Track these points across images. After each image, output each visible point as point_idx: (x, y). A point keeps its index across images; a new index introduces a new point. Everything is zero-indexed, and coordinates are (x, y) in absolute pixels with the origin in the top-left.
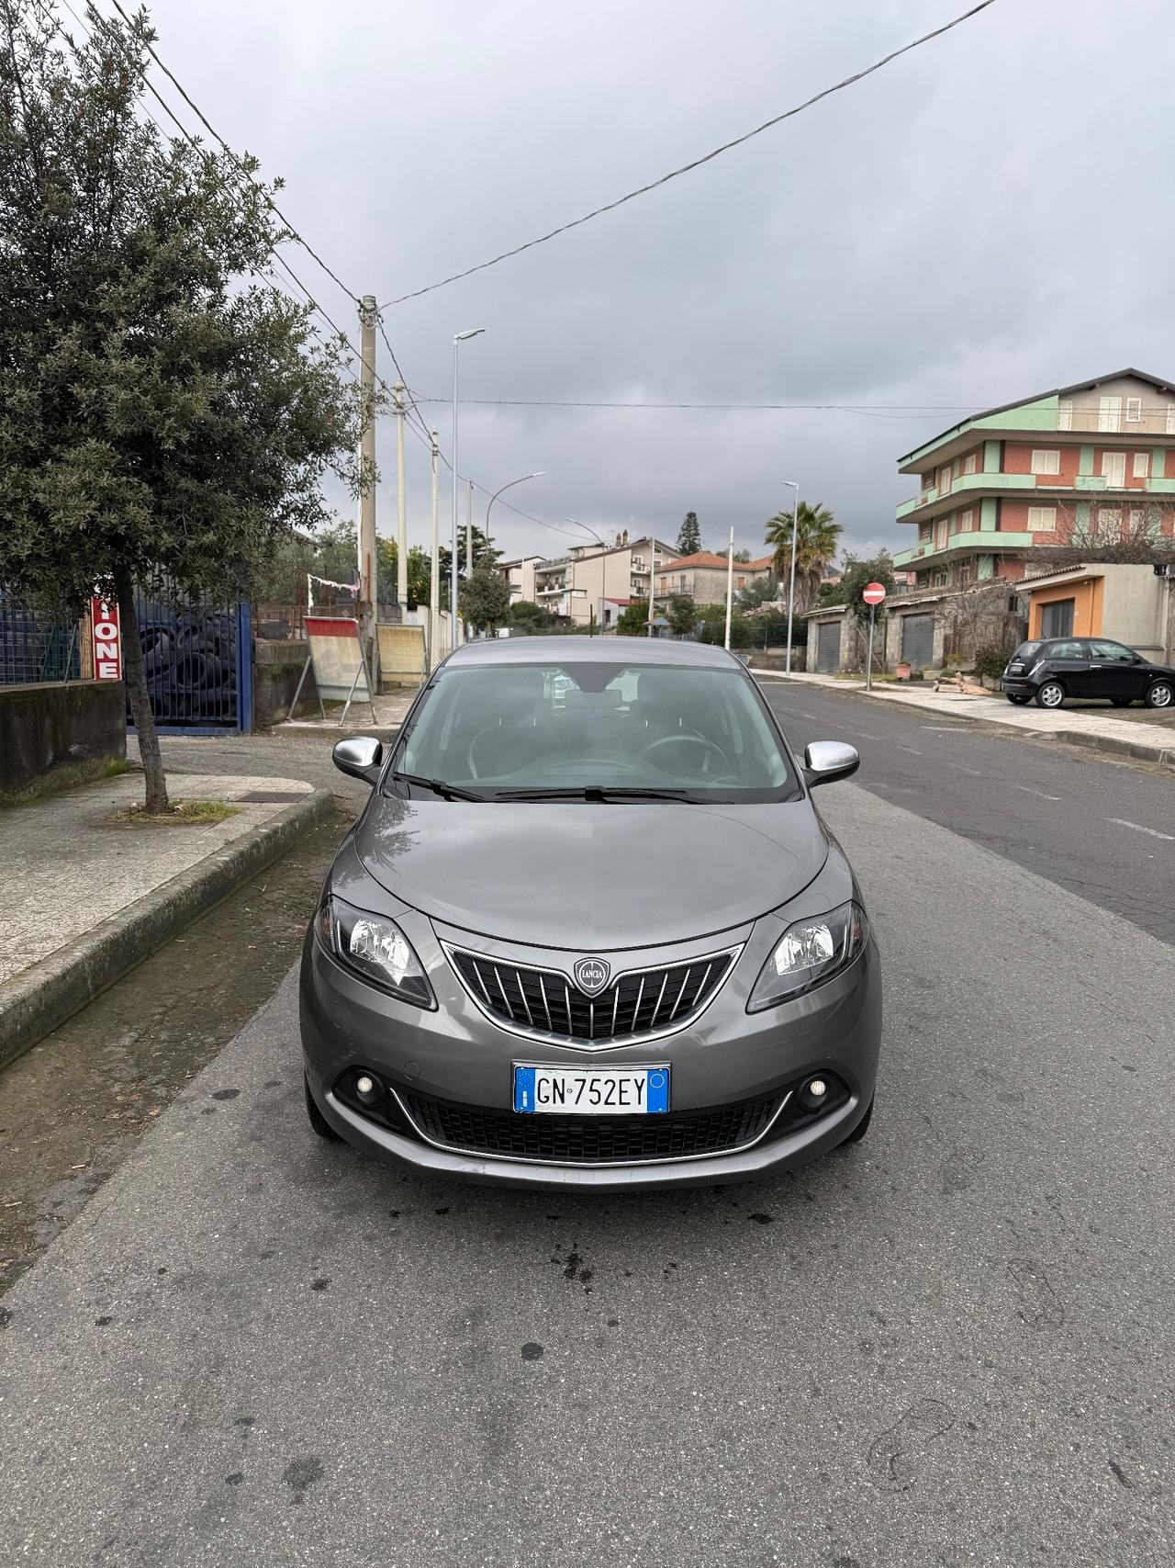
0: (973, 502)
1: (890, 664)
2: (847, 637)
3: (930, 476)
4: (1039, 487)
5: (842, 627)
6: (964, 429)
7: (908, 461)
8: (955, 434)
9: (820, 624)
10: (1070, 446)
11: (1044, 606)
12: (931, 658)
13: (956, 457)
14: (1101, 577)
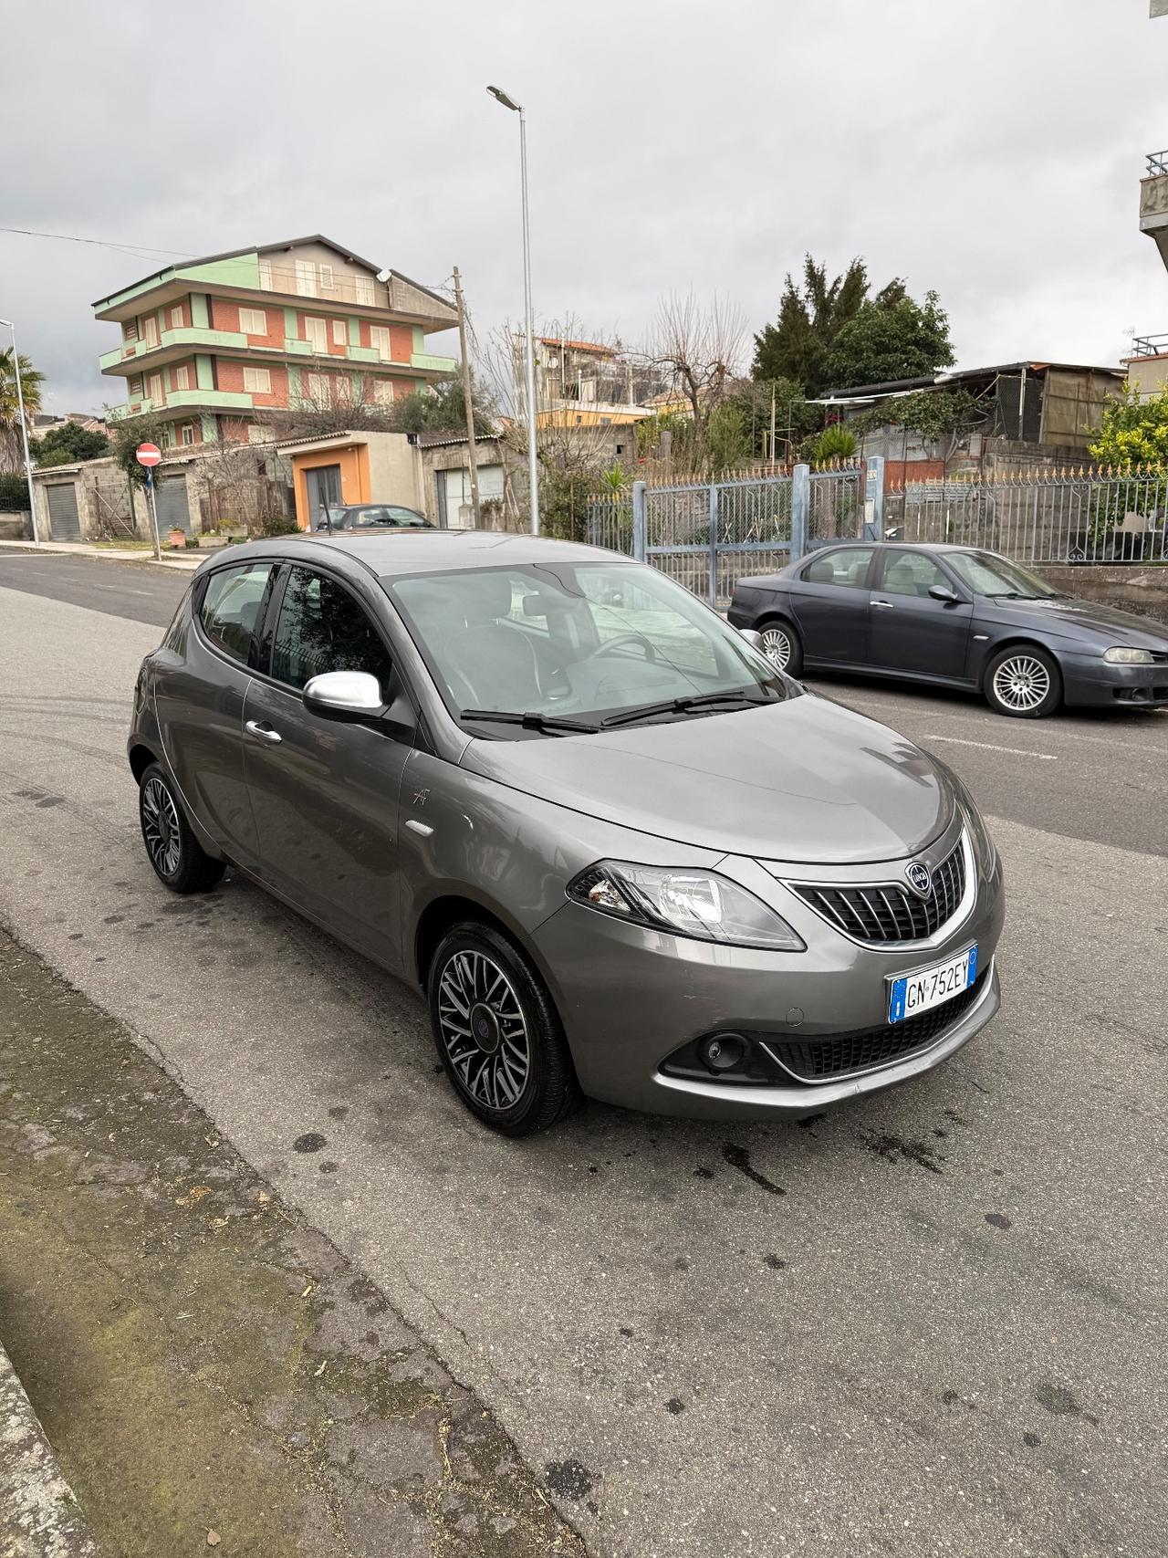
0: (187, 358)
1: (142, 530)
2: (85, 501)
3: (132, 325)
4: (251, 347)
5: (77, 490)
6: (166, 278)
7: (105, 307)
8: (156, 283)
9: (47, 486)
10: (276, 306)
11: (307, 471)
12: (189, 524)
13: (160, 307)
14: (364, 445)
